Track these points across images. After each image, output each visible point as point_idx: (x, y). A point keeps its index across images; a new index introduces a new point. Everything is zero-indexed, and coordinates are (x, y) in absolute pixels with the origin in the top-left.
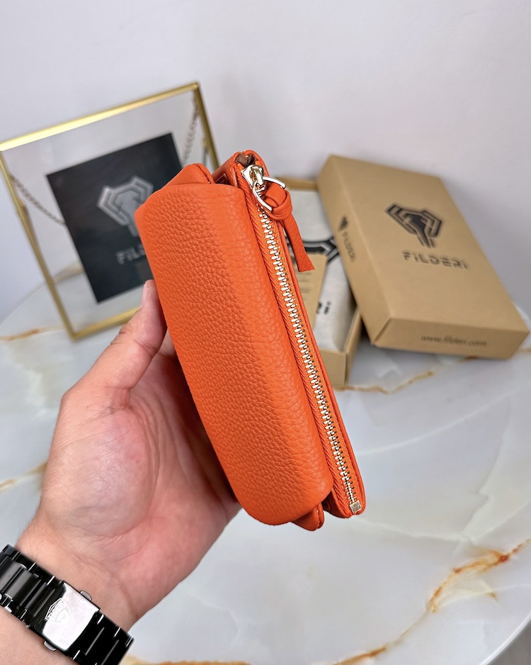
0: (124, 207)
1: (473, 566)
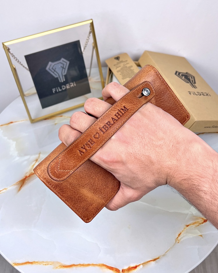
0: (56, 70)
1: (193, 224)
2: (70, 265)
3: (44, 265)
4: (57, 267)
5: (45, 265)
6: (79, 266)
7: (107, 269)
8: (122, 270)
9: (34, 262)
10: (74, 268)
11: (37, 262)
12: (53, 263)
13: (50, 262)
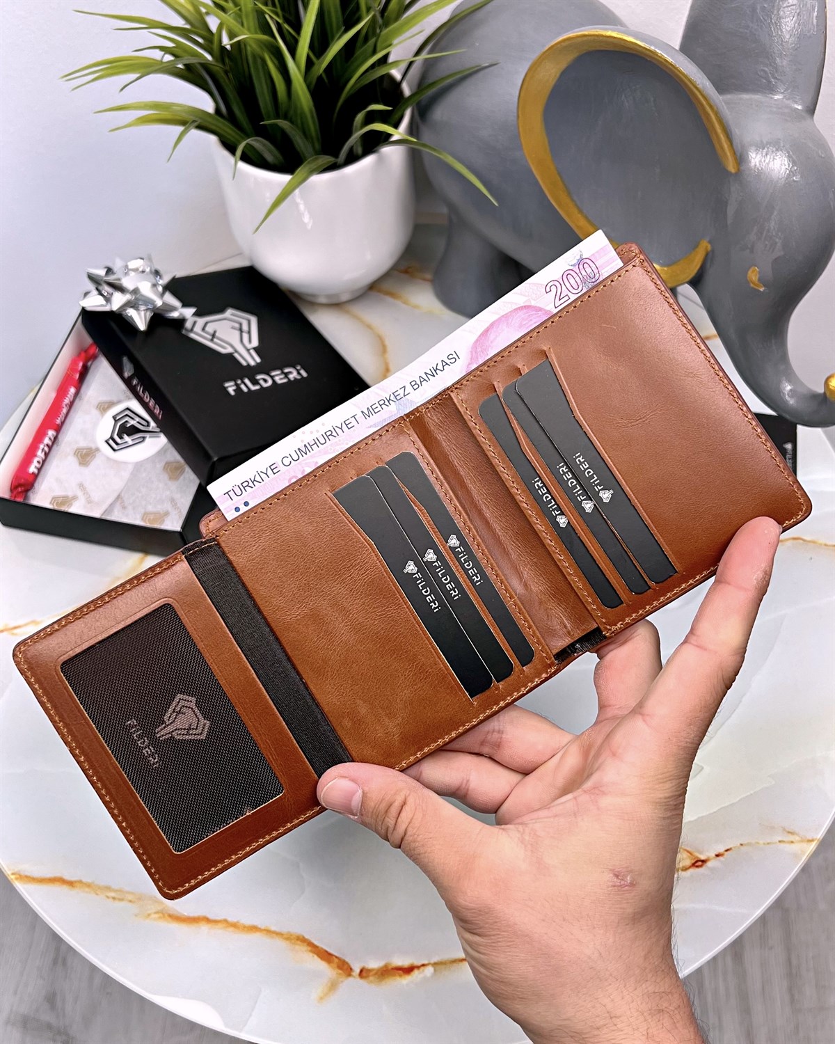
2: (192, 915)
3: (108, 897)
4: (149, 915)
5: (114, 898)
6: (220, 925)
7: (311, 954)
8: (361, 971)
9: (80, 882)
10: (204, 928)
11: (88, 885)
12: (139, 899)
13: (128, 893)
